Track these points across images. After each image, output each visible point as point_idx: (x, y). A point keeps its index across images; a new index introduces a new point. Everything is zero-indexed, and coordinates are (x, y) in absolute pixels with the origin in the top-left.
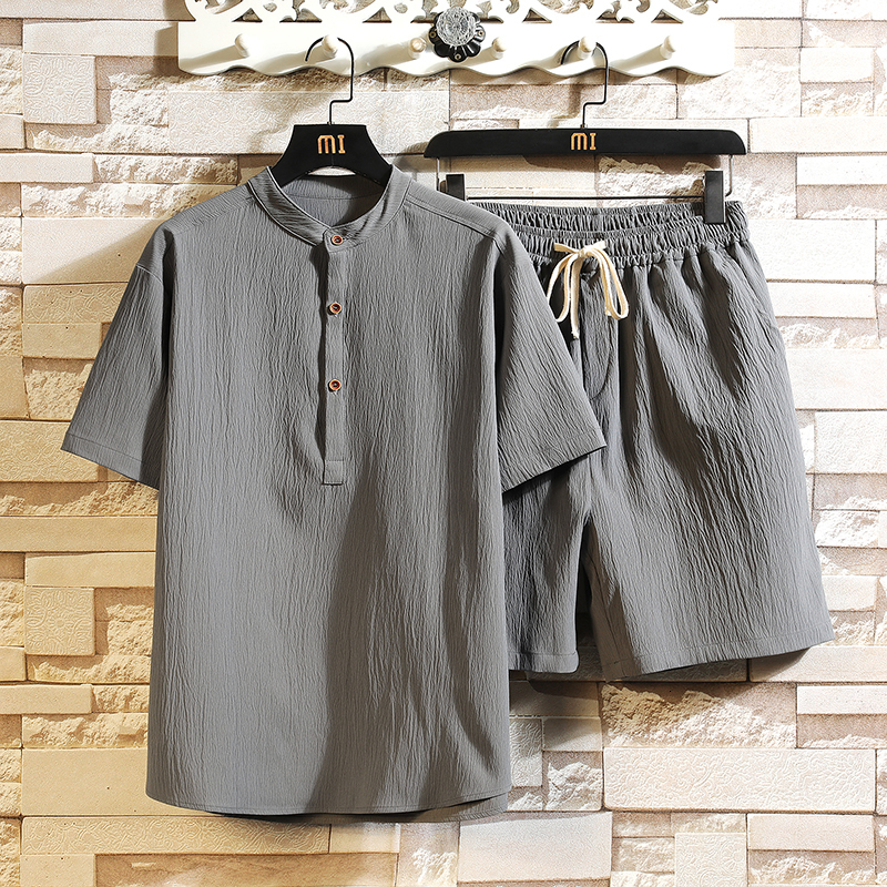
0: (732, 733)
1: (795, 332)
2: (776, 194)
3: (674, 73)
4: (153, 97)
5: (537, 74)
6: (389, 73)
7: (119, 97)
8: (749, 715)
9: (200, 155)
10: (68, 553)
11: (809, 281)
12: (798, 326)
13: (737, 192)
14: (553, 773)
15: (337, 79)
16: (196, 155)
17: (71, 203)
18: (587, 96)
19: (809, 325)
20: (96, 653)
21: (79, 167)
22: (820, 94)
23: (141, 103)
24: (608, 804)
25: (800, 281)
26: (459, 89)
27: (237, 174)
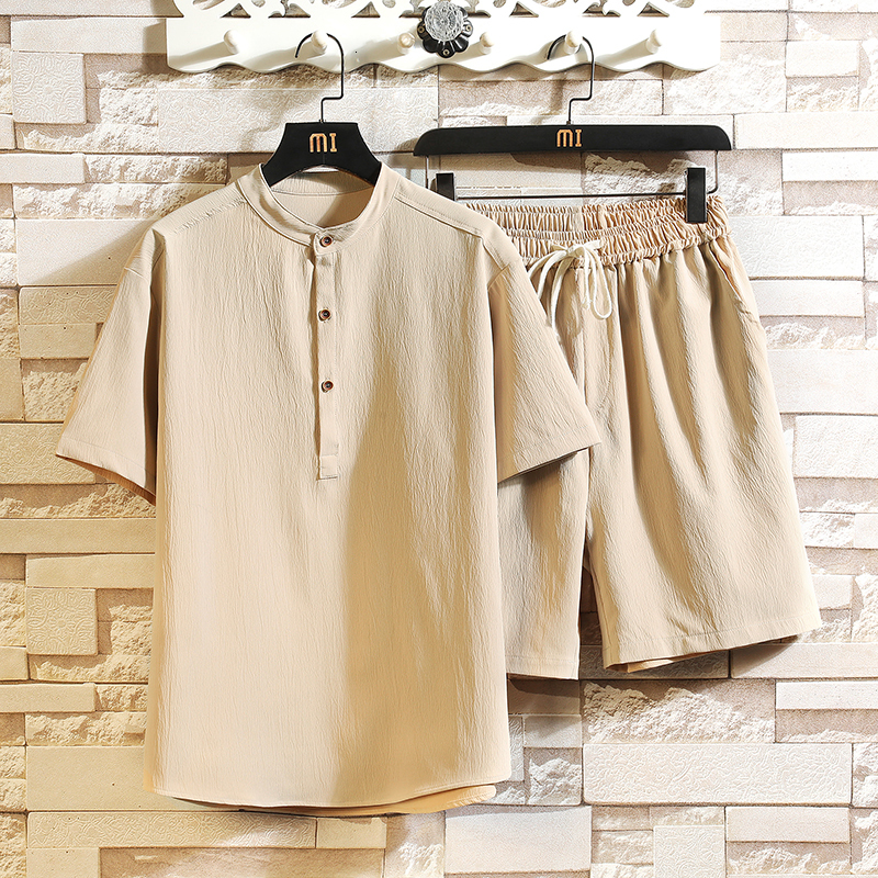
0: (711, 729)
1: (781, 332)
2: (762, 191)
3: (660, 66)
4: (143, 95)
5: (525, 69)
6: (379, 69)
7: (108, 96)
8: (728, 712)
9: (189, 154)
10: (68, 554)
12: (785, 325)
13: (723, 189)
14: (534, 769)
15: (327, 75)
16: (185, 154)
17: (64, 204)
18: (570, 92)
19: (796, 324)
20: (99, 653)
21: (71, 168)
22: (806, 88)
23: (130, 101)
24: (587, 799)
25: (788, 278)
26: (448, 86)
27: (227, 172)
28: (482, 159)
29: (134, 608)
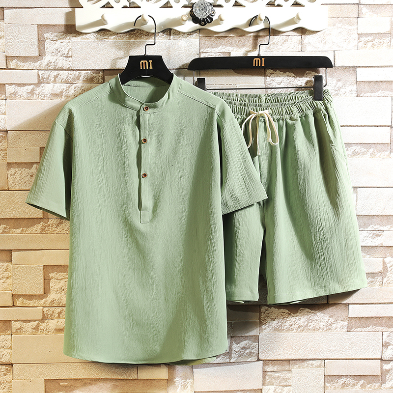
0: (319, 326)
1: (352, 150)
2: (347, 85)
3: (300, 29)
4: (64, 43)
5: (239, 31)
6: (172, 31)
7: (49, 44)
8: (327, 318)
9: (86, 70)
10: (31, 250)
11: (361, 126)
12: (354, 147)
13: (330, 85)
14: (234, 346)
15: (148, 34)
16: (84, 70)
17: (28, 93)
18: (260, 41)
19: (359, 147)
20: (45, 294)
21: (32, 76)
22: (367, 39)
23: (59, 46)
24: (261, 358)
25: (357, 126)
26: (203, 38)
27: (103, 78)
28: (219, 71)
29: (61, 273)
